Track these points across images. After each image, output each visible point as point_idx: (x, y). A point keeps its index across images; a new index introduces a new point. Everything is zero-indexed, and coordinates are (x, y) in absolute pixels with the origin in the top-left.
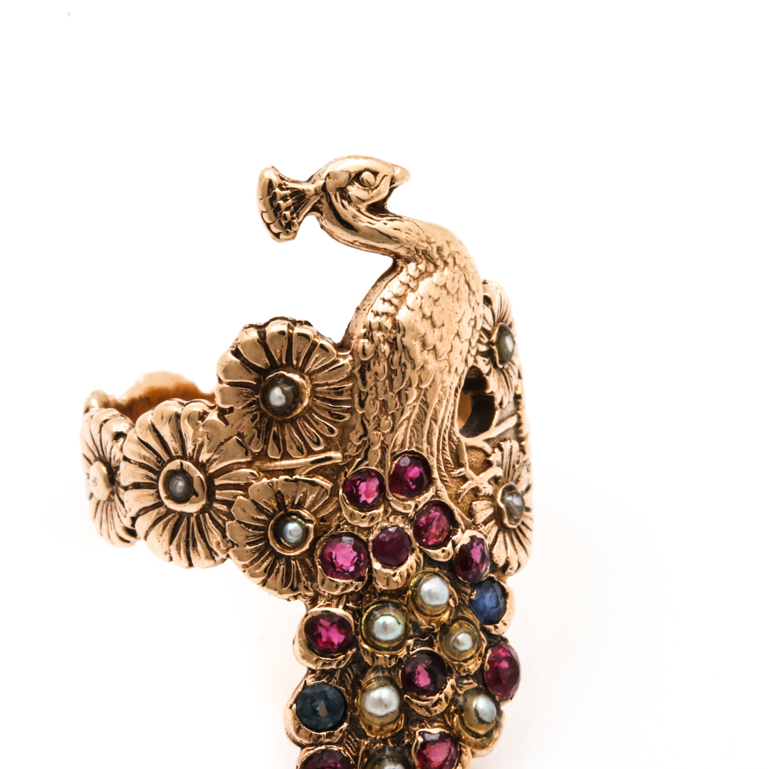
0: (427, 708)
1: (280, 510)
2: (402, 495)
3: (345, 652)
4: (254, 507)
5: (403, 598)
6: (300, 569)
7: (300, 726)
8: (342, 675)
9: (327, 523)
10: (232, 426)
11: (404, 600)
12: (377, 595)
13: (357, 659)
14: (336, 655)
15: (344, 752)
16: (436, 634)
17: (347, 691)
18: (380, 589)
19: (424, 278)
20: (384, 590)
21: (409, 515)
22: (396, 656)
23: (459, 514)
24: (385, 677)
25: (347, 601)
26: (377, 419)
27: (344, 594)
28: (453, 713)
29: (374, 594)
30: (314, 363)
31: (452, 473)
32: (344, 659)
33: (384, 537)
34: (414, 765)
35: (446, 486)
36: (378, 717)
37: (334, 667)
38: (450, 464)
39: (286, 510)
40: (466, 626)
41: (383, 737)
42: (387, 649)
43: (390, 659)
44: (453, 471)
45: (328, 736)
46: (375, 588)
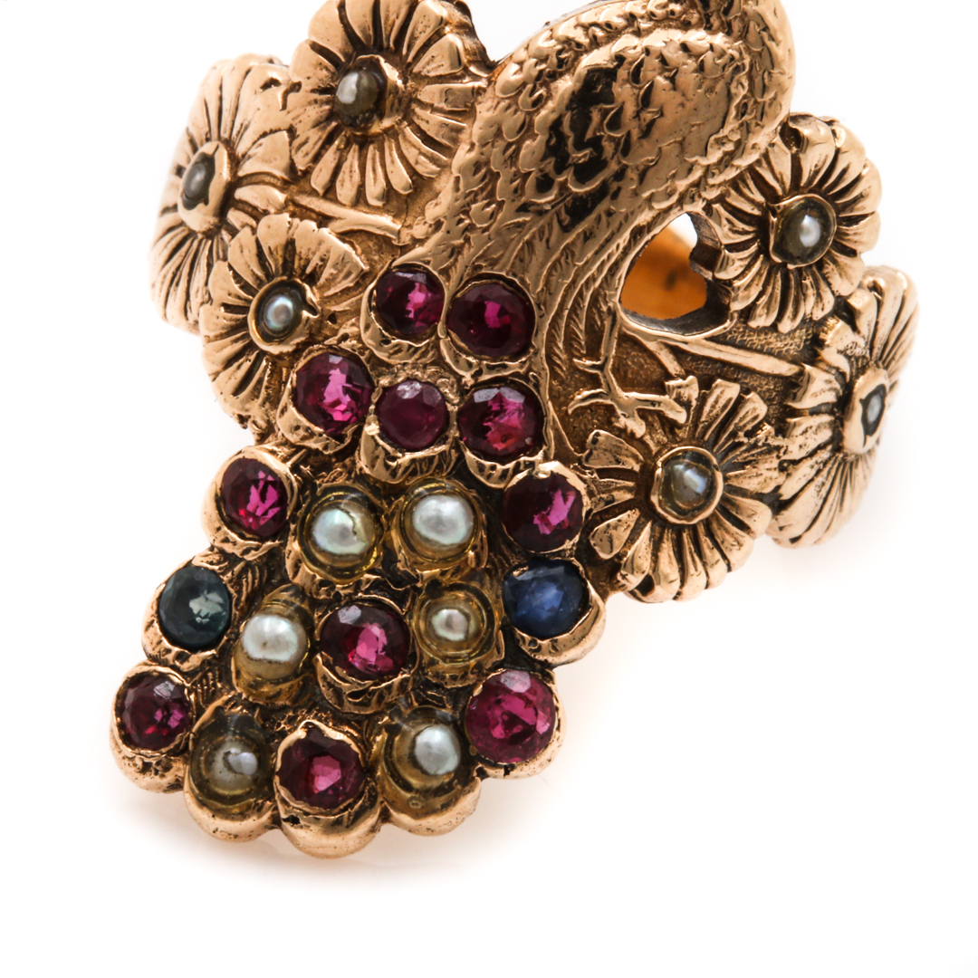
0: (338, 693)
1: (283, 274)
2: (463, 341)
3: (263, 540)
4: (254, 250)
5: (390, 504)
6: (266, 378)
7: (153, 622)
8: (244, 571)
9: (336, 327)
10: (289, 112)
11: (390, 506)
12: (353, 476)
13: (275, 557)
14: (248, 536)
15: (189, 693)
16: (419, 591)
17: (238, 599)
18: (361, 469)
19: (670, 27)
20: (366, 474)
21: (464, 380)
22: (331, 585)
23: (556, 430)
24: (299, 610)
25: (304, 461)
26: (472, 196)
27: (303, 447)
28: (381, 727)
29: (350, 473)
30: (428, 63)
31: (575, 360)
32: (257, 549)
33: (405, 391)
34: (274, 769)
35: (552, 370)
36: (249, 657)
37: (238, 553)
38: (580, 344)
39: (291, 276)
40: (475, 607)
41: (251, 699)
42: (322, 566)
43: (322, 583)
44: (580, 358)
45: (180, 657)
46: (354, 463)
